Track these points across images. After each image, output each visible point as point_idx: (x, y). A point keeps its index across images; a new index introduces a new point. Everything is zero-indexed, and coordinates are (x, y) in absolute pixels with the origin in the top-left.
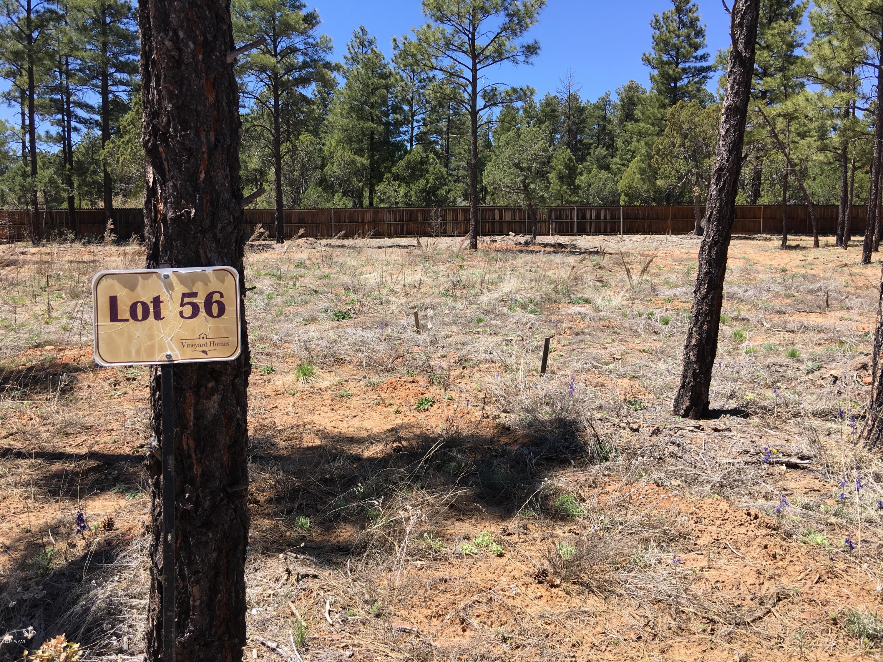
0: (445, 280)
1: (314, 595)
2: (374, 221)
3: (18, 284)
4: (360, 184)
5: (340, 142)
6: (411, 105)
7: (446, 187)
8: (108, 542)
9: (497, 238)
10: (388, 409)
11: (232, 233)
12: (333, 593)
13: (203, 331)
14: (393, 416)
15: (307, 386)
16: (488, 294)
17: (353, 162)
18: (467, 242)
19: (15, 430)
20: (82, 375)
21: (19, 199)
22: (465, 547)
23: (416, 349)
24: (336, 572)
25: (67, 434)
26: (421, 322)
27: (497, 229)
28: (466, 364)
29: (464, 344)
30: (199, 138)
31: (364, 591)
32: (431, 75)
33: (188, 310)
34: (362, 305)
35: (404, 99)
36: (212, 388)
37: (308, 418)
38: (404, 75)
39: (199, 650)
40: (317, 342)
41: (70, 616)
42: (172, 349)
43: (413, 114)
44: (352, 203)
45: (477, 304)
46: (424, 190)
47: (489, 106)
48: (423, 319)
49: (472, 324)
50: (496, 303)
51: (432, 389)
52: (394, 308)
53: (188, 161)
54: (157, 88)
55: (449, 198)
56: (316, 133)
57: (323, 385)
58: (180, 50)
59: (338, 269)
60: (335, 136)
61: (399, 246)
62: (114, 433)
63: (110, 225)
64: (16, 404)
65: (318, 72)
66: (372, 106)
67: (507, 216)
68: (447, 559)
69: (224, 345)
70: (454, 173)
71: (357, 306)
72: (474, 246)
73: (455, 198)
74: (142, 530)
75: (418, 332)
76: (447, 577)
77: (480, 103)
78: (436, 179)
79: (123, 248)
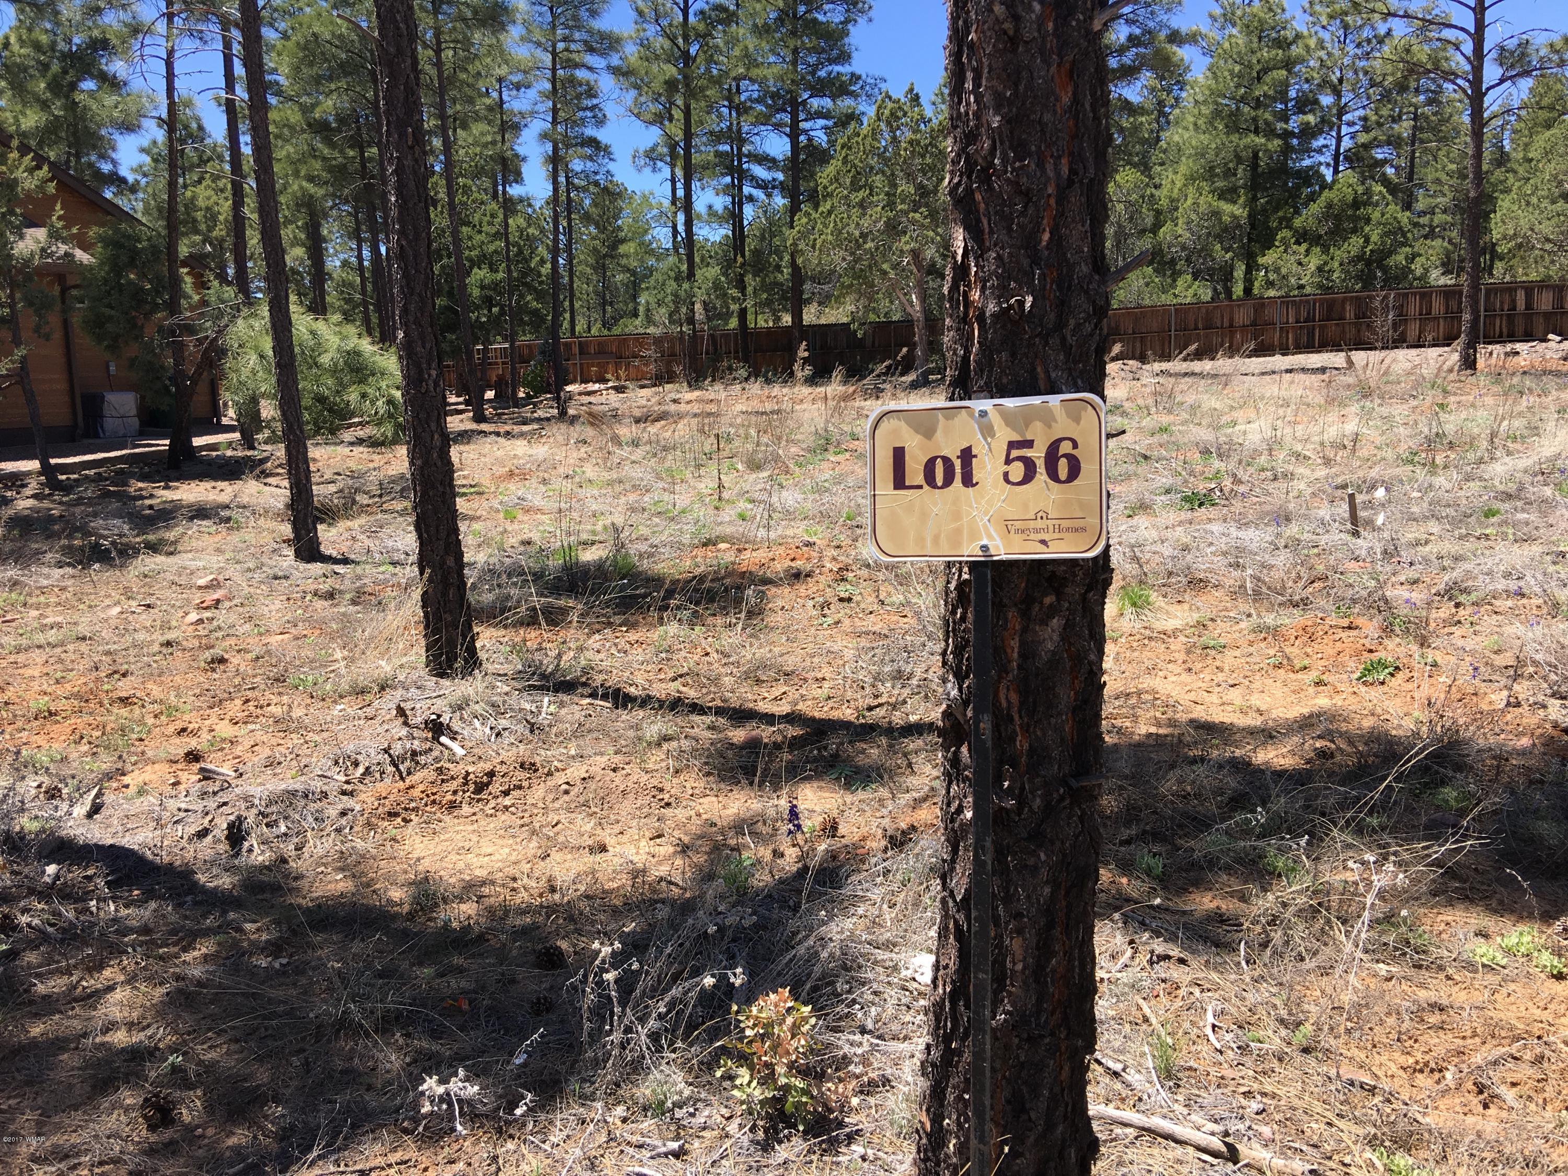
0: (1408, 431)
1: (1182, 992)
2: (1254, 324)
3: (674, 448)
4: (1229, 255)
5: (1191, 178)
6: (1338, 94)
7: (1408, 249)
8: (833, 855)
9: (1518, 346)
10: (1300, 676)
11: (1091, 335)
12: (1217, 996)
13: (1041, 506)
14: (1311, 690)
15: (1138, 625)
16: (1507, 459)
17: (1216, 214)
18: (1452, 356)
19: (686, 670)
20: (774, 590)
21: (670, 315)
22: (1479, 951)
23: (1353, 565)
24: (1218, 959)
25: (759, 681)
26: (1362, 514)
27: (1520, 329)
28: (1462, 598)
29: (1457, 559)
30: (1043, 170)
31: (1278, 1002)
32: (1382, 30)
33: (1017, 471)
34: (1237, 481)
35: (1325, 83)
36: (1051, 605)
37: (1147, 682)
38: (1326, 36)
39: (1019, 1047)
40: (1154, 548)
41: (791, 960)
42: (990, 537)
43: (1342, 111)
44: (1210, 293)
45: (1481, 479)
46: (1360, 258)
47: (1511, 78)
48: (1365, 508)
49: (1472, 520)
50: (1527, 479)
51: (1390, 644)
52: (1302, 486)
53: (1023, 213)
54: (975, 91)
55: (1412, 271)
56: (1144, 167)
57: (1171, 624)
58: (1016, 18)
59: (1185, 416)
60: (1183, 169)
61: (1304, 370)
62: (826, 685)
63: (802, 353)
64: (684, 630)
65: (1158, 52)
66: (1258, 104)
67: (1545, 302)
68: (1441, 968)
69: (1077, 530)
70: (1424, 220)
71: (1227, 483)
72: (1469, 363)
73: (1427, 270)
74: (884, 843)
75: (1356, 534)
76: (1445, 1002)
77: (1491, 72)
78: (1386, 234)
79: (822, 389)
